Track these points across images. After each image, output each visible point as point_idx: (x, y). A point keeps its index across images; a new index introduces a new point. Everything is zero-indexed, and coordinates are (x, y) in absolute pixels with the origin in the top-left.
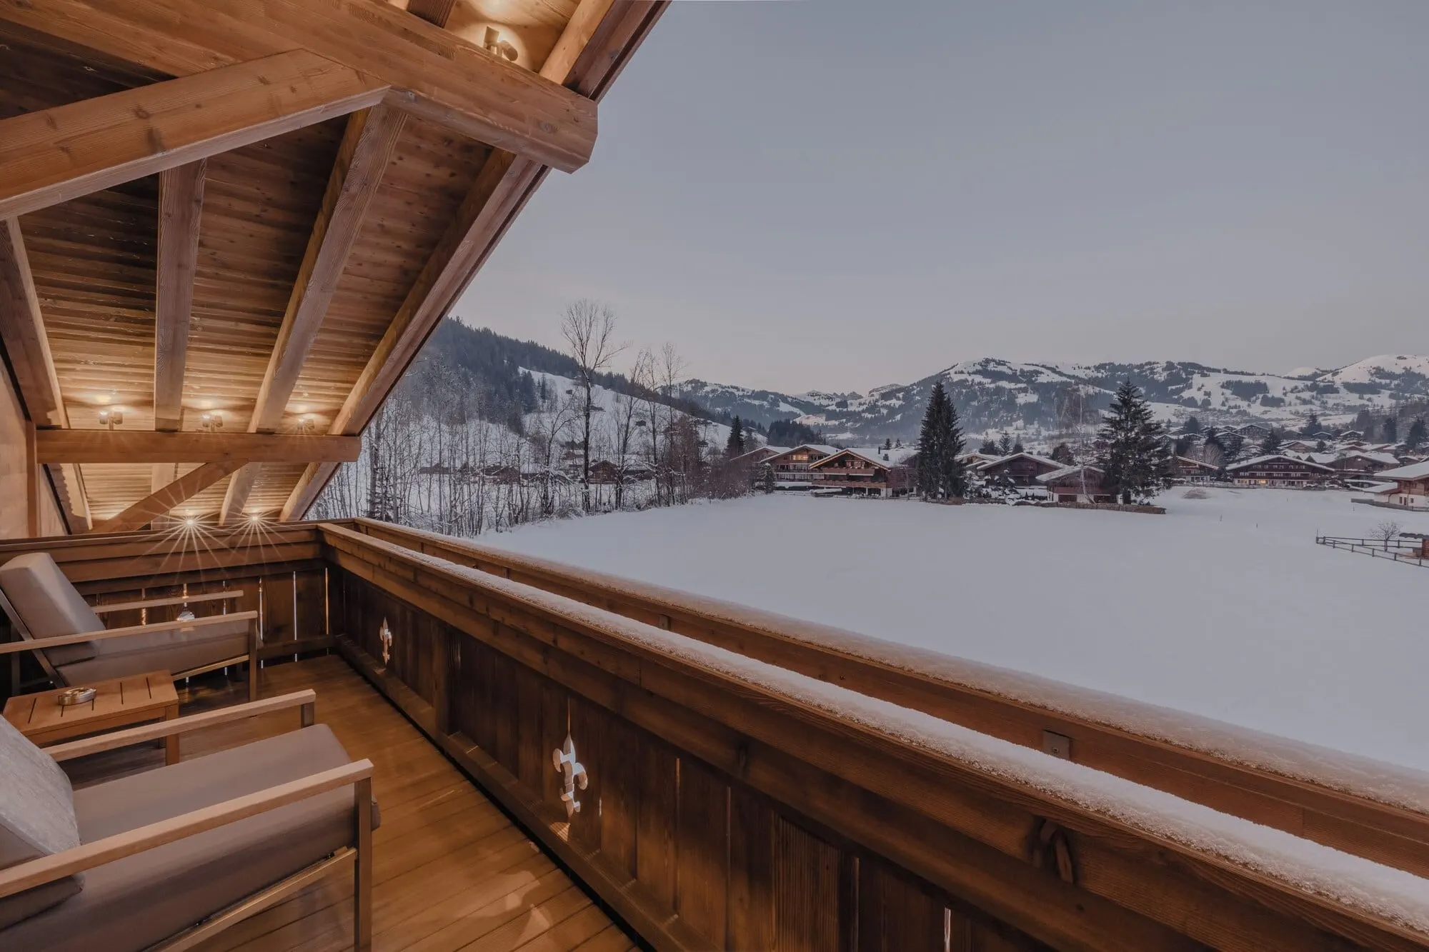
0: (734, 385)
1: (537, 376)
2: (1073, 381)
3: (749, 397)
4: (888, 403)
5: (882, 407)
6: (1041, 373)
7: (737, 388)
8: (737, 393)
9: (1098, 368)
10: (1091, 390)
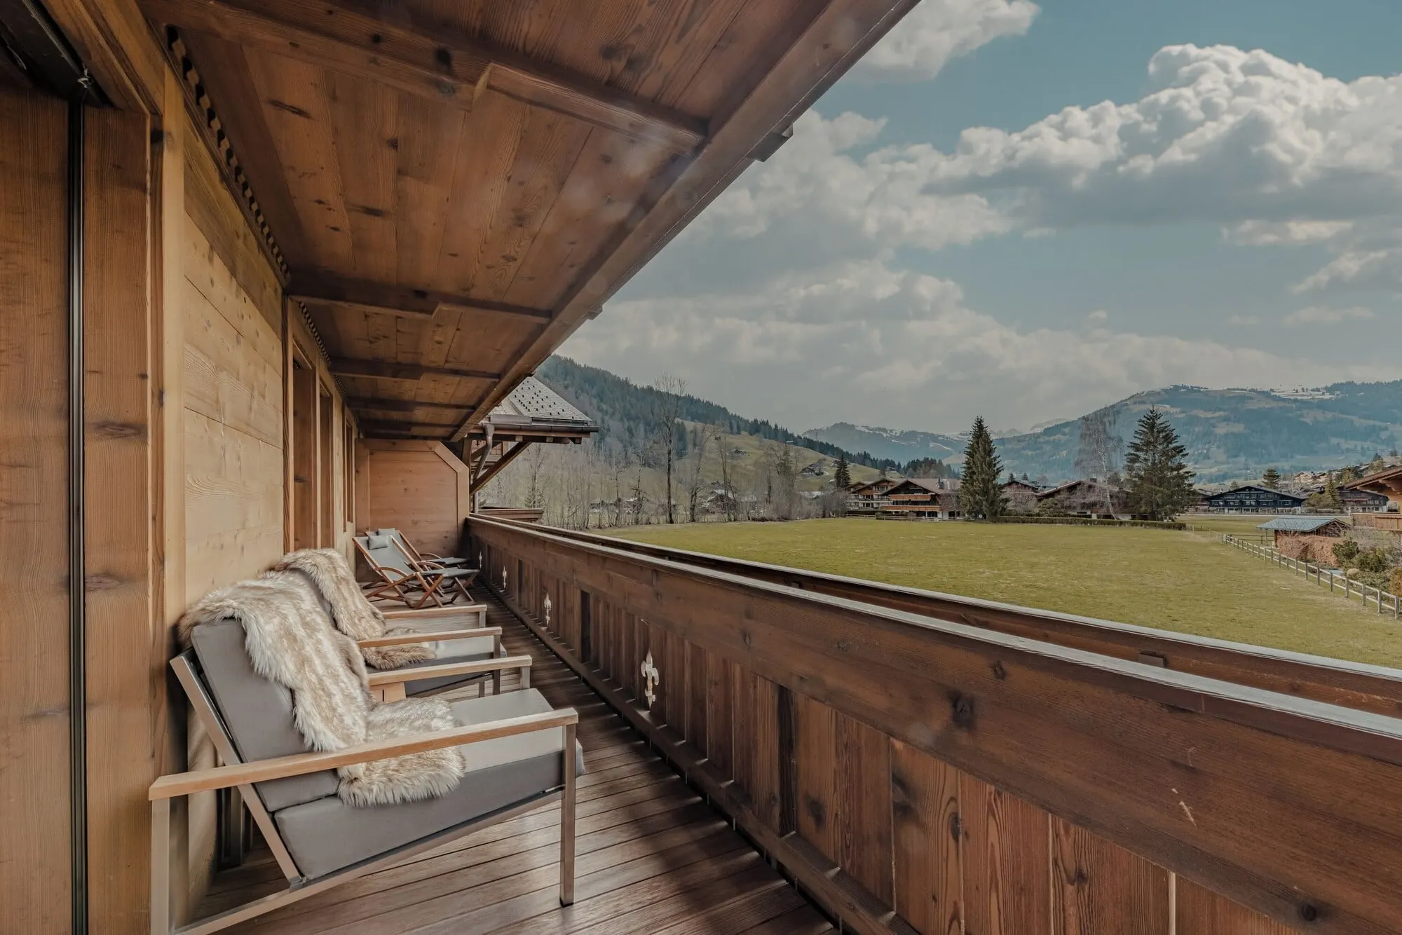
0: (881, 426)
1: (689, 425)
2: (1294, 406)
3: (896, 438)
4: (1052, 438)
5: (1044, 443)
6: (1251, 398)
7: (885, 430)
8: (885, 435)
9: (1329, 390)
10: (1321, 416)
